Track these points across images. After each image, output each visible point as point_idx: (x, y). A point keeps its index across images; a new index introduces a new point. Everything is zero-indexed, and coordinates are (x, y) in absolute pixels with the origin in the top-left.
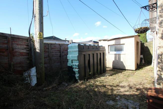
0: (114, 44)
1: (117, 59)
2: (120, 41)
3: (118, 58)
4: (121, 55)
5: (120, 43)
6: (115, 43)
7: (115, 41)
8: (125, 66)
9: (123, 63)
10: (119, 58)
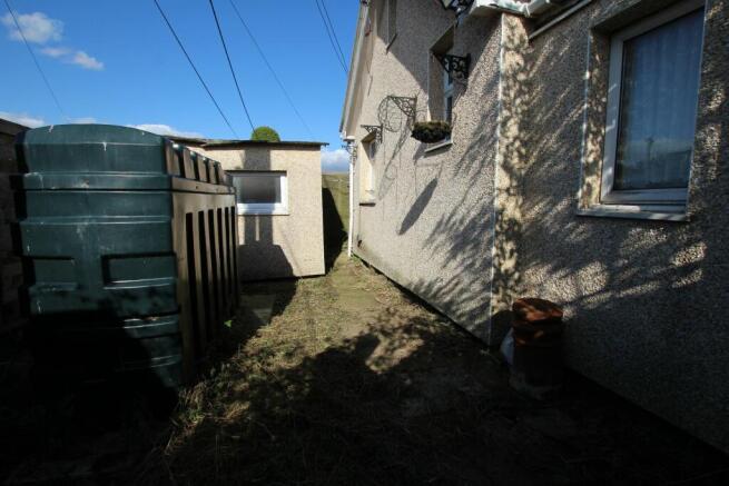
0: (242, 167)
1: (257, 239)
2: (269, 156)
3: (261, 233)
4: (274, 219)
5: (269, 165)
6: (245, 164)
7: (246, 154)
8: (289, 266)
9: (281, 251)
10: (267, 231)
